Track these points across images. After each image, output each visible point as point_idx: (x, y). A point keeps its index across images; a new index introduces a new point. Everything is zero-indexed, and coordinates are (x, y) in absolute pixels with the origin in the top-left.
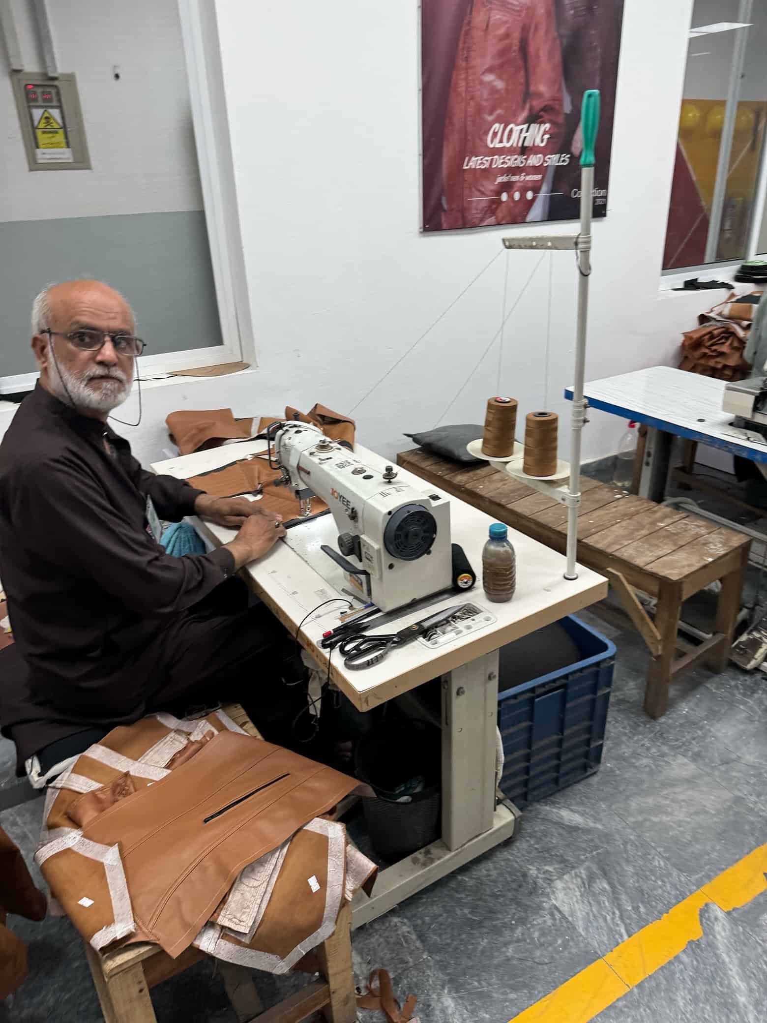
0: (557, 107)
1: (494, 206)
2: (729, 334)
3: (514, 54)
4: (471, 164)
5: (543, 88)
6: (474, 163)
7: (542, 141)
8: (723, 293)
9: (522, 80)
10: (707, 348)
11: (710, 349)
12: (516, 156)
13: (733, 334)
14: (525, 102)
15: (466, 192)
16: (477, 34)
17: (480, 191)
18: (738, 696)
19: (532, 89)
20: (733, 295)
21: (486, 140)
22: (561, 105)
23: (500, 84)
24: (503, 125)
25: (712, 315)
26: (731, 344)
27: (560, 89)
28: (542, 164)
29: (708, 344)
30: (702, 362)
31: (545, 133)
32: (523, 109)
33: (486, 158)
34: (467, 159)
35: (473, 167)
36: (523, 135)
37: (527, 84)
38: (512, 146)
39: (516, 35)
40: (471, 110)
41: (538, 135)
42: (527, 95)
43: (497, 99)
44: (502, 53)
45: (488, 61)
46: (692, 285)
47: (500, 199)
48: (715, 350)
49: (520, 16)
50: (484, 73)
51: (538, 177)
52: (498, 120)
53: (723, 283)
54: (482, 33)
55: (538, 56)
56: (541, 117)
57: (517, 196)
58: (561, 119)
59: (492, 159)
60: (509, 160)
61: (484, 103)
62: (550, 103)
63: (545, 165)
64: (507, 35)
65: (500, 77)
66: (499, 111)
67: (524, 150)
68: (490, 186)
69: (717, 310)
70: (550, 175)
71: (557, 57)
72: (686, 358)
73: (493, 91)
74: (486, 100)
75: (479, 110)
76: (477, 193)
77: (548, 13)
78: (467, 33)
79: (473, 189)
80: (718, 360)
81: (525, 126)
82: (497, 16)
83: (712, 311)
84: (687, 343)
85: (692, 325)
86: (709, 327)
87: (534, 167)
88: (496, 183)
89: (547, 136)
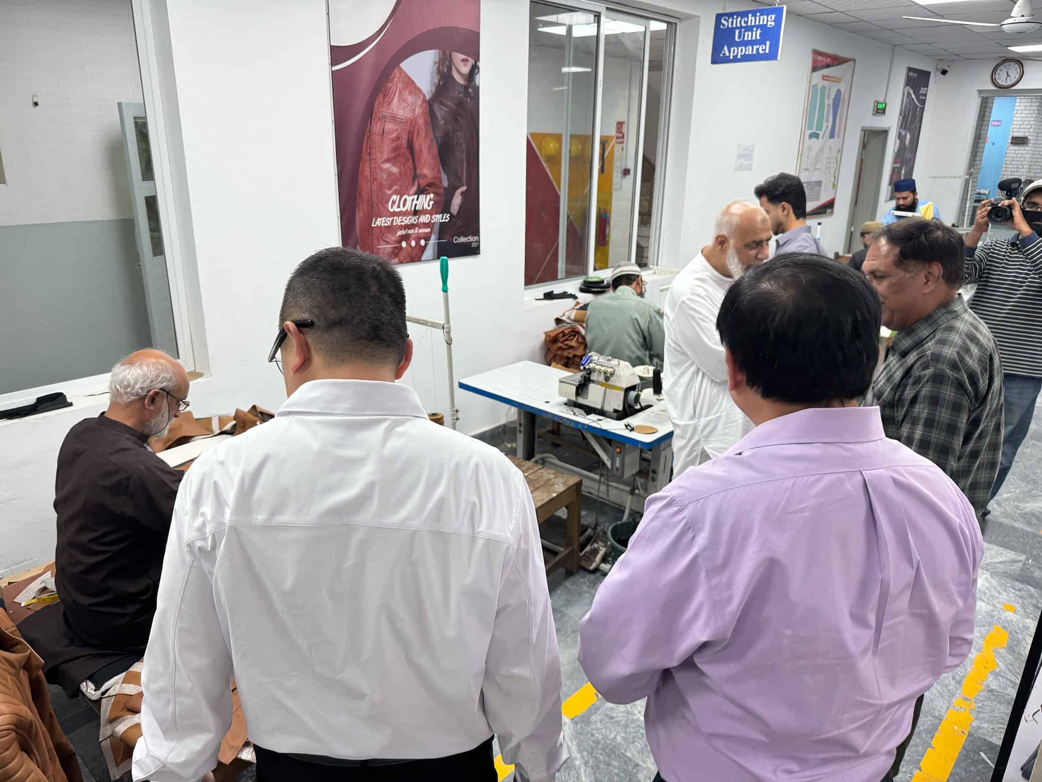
0: (438, 183)
1: (397, 251)
2: (575, 333)
3: (404, 149)
4: (377, 223)
5: (427, 172)
6: (380, 222)
7: (429, 205)
8: (570, 302)
9: (411, 167)
10: (562, 342)
11: (563, 344)
12: (410, 217)
13: (578, 333)
14: (414, 181)
15: (375, 242)
16: (376, 138)
17: (385, 241)
18: (585, 588)
19: (418, 172)
20: (578, 303)
21: (388, 206)
22: (441, 181)
23: (395, 170)
24: (399, 196)
25: (564, 318)
26: (577, 339)
27: (439, 171)
28: (430, 221)
29: (562, 340)
30: (559, 352)
31: (430, 200)
32: (413, 185)
33: (389, 219)
34: (374, 220)
35: (379, 225)
36: (415, 202)
37: (415, 169)
38: (407, 210)
39: (404, 139)
40: (374, 187)
41: (425, 201)
42: (415, 177)
43: (393, 180)
44: (395, 149)
45: (386, 155)
46: (549, 296)
47: (401, 246)
48: (567, 344)
49: (406, 126)
50: (382, 163)
51: (428, 230)
52: (396, 193)
53: (571, 294)
54: (379, 138)
55: (421, 151)
56: (427, 190)
57: (413, 243)
58: (442, 191)
59: (393, 220)
60: (406, 220)
61: (384, 183)
62: (433, 180)
63: (432, 221)
64: (398, 138)
65: (394, 165)
66: (395, 187)
67: (416, 213)
68: (392, 238)
69: (567, 314)
70: (436, 228)
71: (435, 150)
72: (549, 349)
73: (390, 174)
74: (386, 181)
75: (381, 187)
76: (384, 243)
77: (426, 123)
78: (369, 137)
79: (380, 240)
80: (570, 351)
81: (416, 197)
82: (389, 126)
83: (564, 315)
84: (548, 339)
85: (551, 326)
86: (563, 327)
87: (424, 223)
88: (397, 236)
89: (432, 203)
